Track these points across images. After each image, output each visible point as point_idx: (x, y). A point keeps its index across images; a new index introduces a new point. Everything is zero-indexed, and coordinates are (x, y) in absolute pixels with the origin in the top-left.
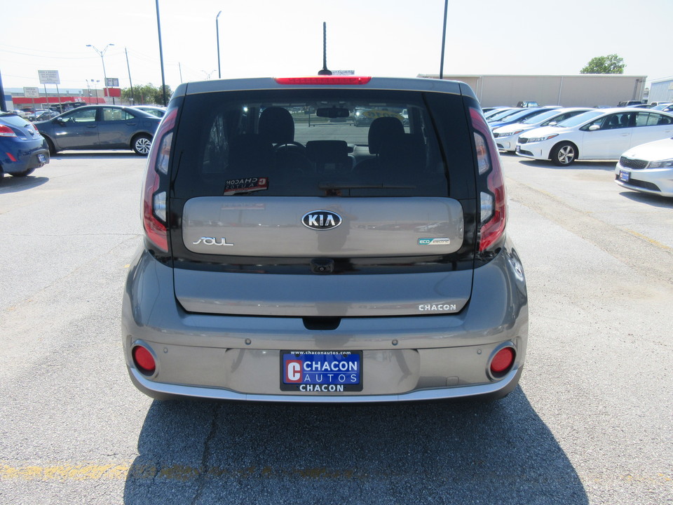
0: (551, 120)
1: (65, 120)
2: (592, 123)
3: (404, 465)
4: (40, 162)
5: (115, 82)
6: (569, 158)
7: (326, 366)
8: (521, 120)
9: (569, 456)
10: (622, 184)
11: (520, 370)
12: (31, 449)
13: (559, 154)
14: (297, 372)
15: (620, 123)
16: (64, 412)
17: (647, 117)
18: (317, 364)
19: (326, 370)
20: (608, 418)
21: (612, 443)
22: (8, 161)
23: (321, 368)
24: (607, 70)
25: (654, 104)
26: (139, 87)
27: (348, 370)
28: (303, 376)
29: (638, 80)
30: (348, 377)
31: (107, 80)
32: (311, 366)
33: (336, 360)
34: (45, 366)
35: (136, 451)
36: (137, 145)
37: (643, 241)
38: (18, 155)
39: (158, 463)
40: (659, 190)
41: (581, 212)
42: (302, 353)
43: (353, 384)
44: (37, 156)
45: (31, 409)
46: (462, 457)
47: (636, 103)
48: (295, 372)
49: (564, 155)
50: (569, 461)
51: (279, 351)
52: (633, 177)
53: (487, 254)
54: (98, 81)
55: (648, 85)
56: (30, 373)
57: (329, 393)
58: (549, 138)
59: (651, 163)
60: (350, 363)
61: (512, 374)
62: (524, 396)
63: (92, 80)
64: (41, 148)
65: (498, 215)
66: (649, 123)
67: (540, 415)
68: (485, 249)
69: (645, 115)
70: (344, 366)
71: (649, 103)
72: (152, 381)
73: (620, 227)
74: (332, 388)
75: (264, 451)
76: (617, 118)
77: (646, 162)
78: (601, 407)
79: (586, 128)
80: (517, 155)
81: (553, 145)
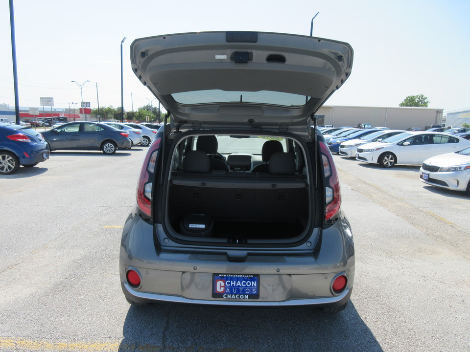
0: (378, 138)
1: (59, 131)
2: (405, 141)
3: (282, 347)
4: (44, 158)
5: (88, 104)
6: (391, 163)
7: (239, 283)
8: (359, 137)
9: (381, 345)
10: (424, 181)
11: (351, 290)
12: (59, 333)
13: (384, 160)
14: (222, 287)
15: (423, 141)
16: (76, 313)
17: (440, 138)
18: (233, 282)
19: (239, 286)
20: (405, 324)
21: (407, 338)
22: (24, 157)
23: (236, 284)
24: (417, 105)
25: (449, 128)
26: (103, 108)
27: (251, 286)
28: (225, 289)
29: (437, 112)
30: (251, 291)
31: (83, 103)
32: (230, 283)
33: (245, 280)
34: (60, 286)
35: (122, 336)
36: (105, 147)
37: (436, 219)
38: (31, 154)
39: (136, 343)
40: (447, 186)
41: (397, 198)
42: (225, 276)
43: (254, 295)
44: (42, 154)
45: (56, 311)
46: (317, 344)
47: (437, 127)
48: (221, 286)
49: (388, 161)
50: (381, 348)
51: (212, 274)
52: (431, 177)
53: (330, 221)
54: (76, 104)
55: (444, 114)
56: (52, 290)
57: (240, 300)
58: (377, 149)
59: (441, 168)
60: (253, 282)
61: (346, 292)
62: (356, 311)
63: (73, 103)
64: (45, 149)
65: (336, 200)
66: (442, 142)
67: (365, 321)
68: (329, 219)
69: (440, 136)
70: (249, 284)
71: (446, 127)
72: (137, 291)
73: (422, 209)
74: (242, 297)
75: (199, 338)
76: (422, 137)
77: (439, 168)
78: (402, 318)
79: (401, 144)
80: (356, 160)
81: (380, 154)
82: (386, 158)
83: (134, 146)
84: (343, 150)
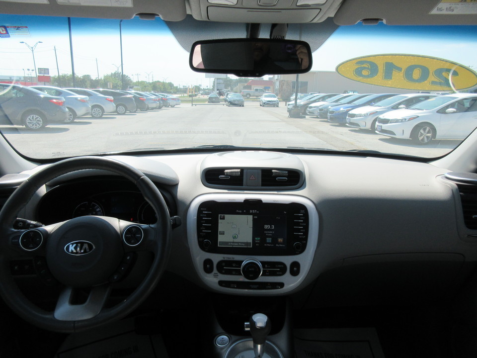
5: (46, 71)
13: (419, 135)
31: (40, 70)
36: (28, 121)
49: (424, 135)
54: (33, 71)
58: (411, 119)
63: (28, 70)
79: (442, 111)
80: (376, 134)
81: (414, 126)
82: (422, 131)
83: (79, 118)
84: (353, 120)
